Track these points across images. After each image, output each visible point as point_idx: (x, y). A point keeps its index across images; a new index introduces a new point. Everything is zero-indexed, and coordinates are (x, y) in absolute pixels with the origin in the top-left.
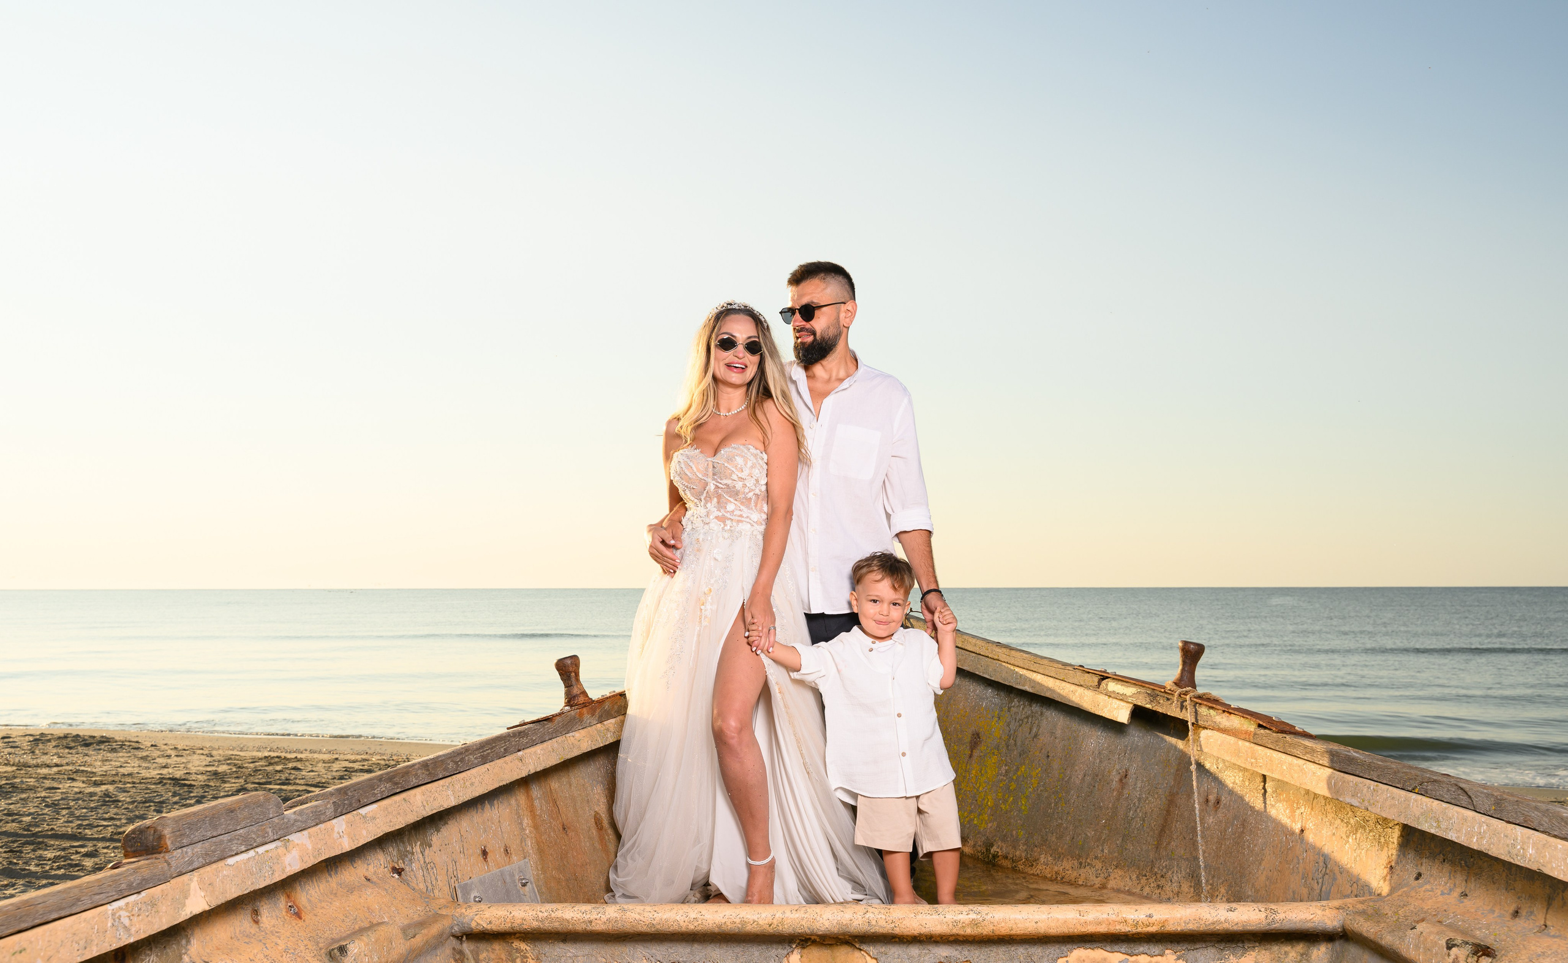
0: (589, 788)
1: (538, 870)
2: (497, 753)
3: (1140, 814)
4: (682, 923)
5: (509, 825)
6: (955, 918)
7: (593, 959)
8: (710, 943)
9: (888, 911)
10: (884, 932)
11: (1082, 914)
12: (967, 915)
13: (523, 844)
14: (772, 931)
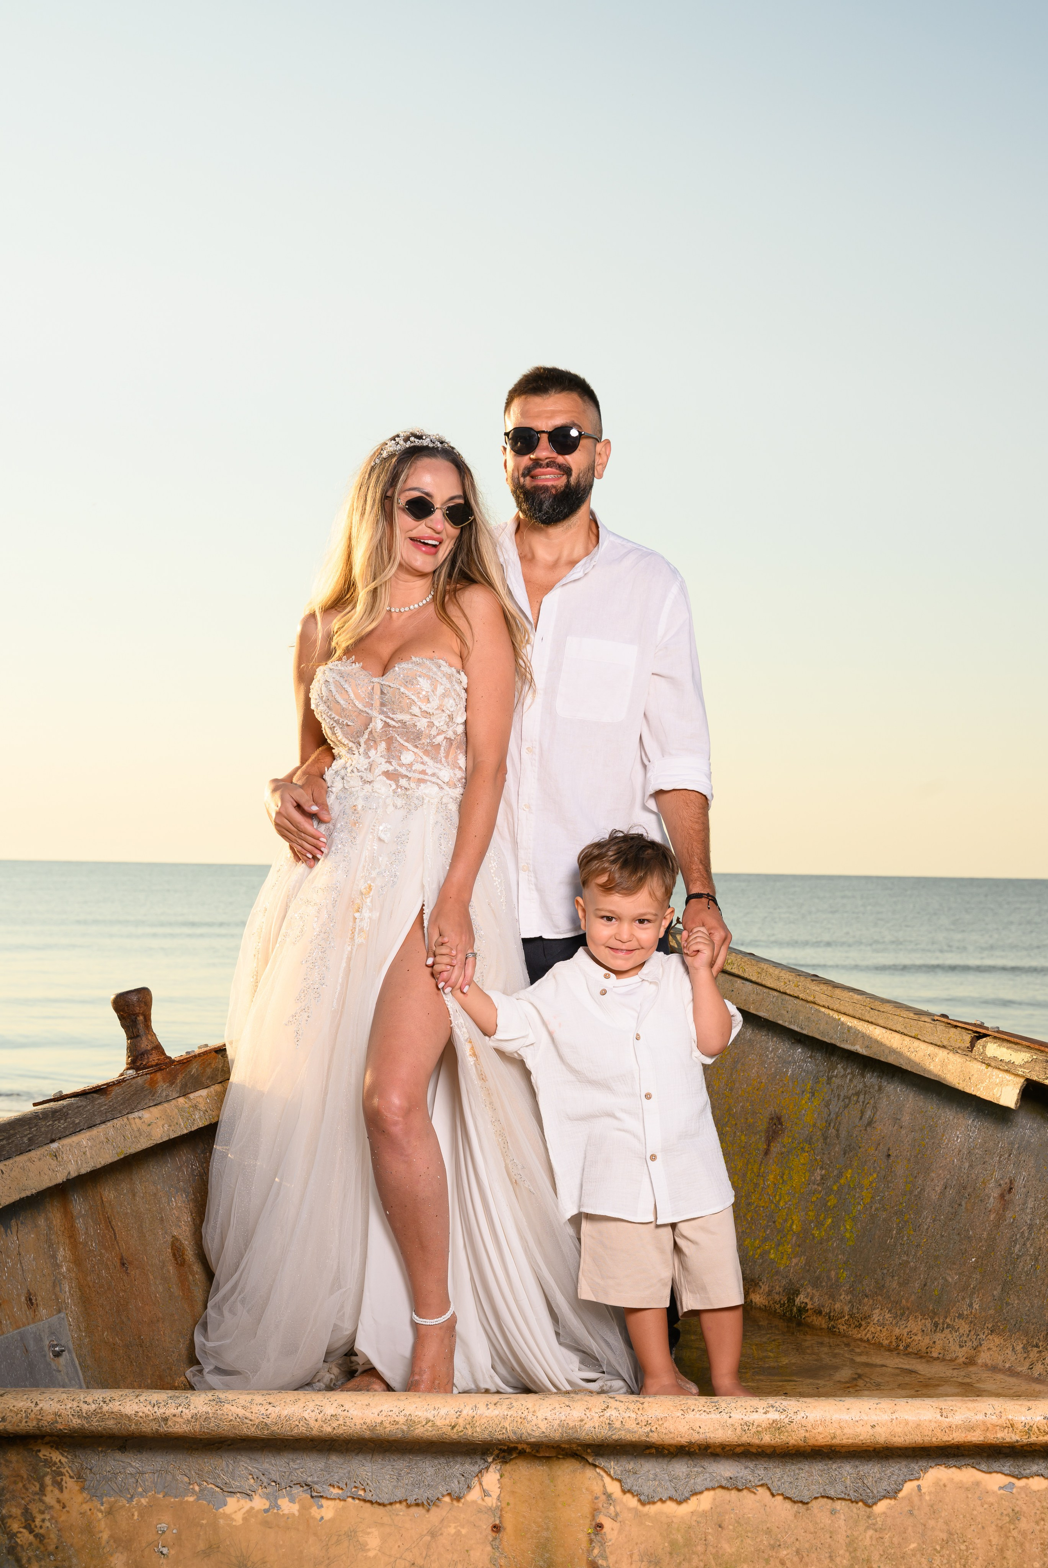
0: (164, 1200)
1: (80, 1330)
2: (16, 1145)
3: (1032, 1250)
4: (312, 1423)
5: (34, 1259)
6: (746, 1418)
7: (169, 1477)
8: (357, 1454)
9: (641, 1407)
10: (634, 1440)
11: (945, 1414)
12: (765, 1413)
13: (58, 1289)
14: (455, 1437)
